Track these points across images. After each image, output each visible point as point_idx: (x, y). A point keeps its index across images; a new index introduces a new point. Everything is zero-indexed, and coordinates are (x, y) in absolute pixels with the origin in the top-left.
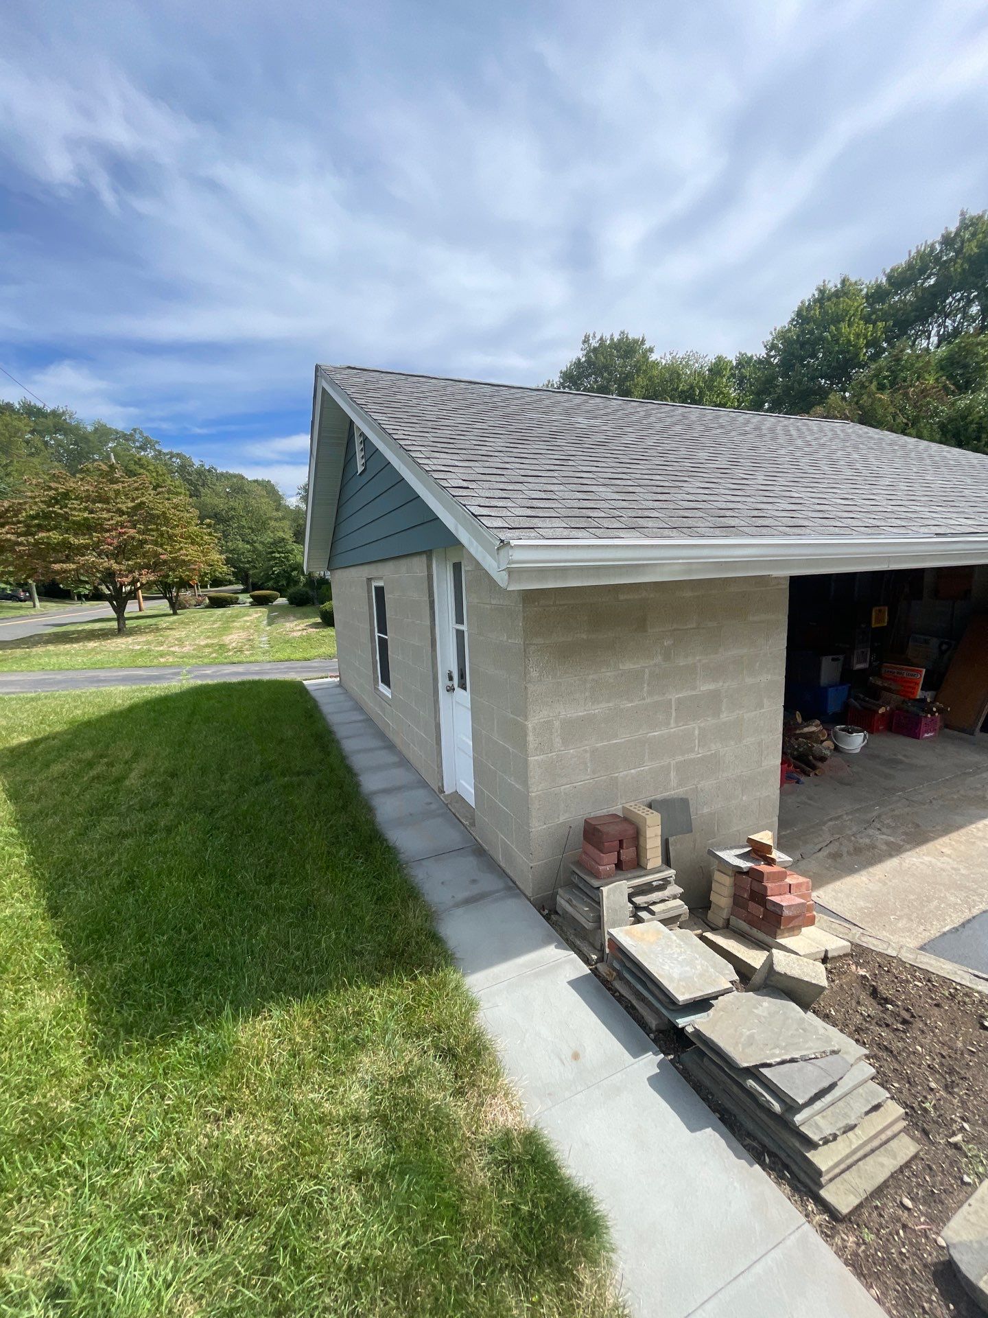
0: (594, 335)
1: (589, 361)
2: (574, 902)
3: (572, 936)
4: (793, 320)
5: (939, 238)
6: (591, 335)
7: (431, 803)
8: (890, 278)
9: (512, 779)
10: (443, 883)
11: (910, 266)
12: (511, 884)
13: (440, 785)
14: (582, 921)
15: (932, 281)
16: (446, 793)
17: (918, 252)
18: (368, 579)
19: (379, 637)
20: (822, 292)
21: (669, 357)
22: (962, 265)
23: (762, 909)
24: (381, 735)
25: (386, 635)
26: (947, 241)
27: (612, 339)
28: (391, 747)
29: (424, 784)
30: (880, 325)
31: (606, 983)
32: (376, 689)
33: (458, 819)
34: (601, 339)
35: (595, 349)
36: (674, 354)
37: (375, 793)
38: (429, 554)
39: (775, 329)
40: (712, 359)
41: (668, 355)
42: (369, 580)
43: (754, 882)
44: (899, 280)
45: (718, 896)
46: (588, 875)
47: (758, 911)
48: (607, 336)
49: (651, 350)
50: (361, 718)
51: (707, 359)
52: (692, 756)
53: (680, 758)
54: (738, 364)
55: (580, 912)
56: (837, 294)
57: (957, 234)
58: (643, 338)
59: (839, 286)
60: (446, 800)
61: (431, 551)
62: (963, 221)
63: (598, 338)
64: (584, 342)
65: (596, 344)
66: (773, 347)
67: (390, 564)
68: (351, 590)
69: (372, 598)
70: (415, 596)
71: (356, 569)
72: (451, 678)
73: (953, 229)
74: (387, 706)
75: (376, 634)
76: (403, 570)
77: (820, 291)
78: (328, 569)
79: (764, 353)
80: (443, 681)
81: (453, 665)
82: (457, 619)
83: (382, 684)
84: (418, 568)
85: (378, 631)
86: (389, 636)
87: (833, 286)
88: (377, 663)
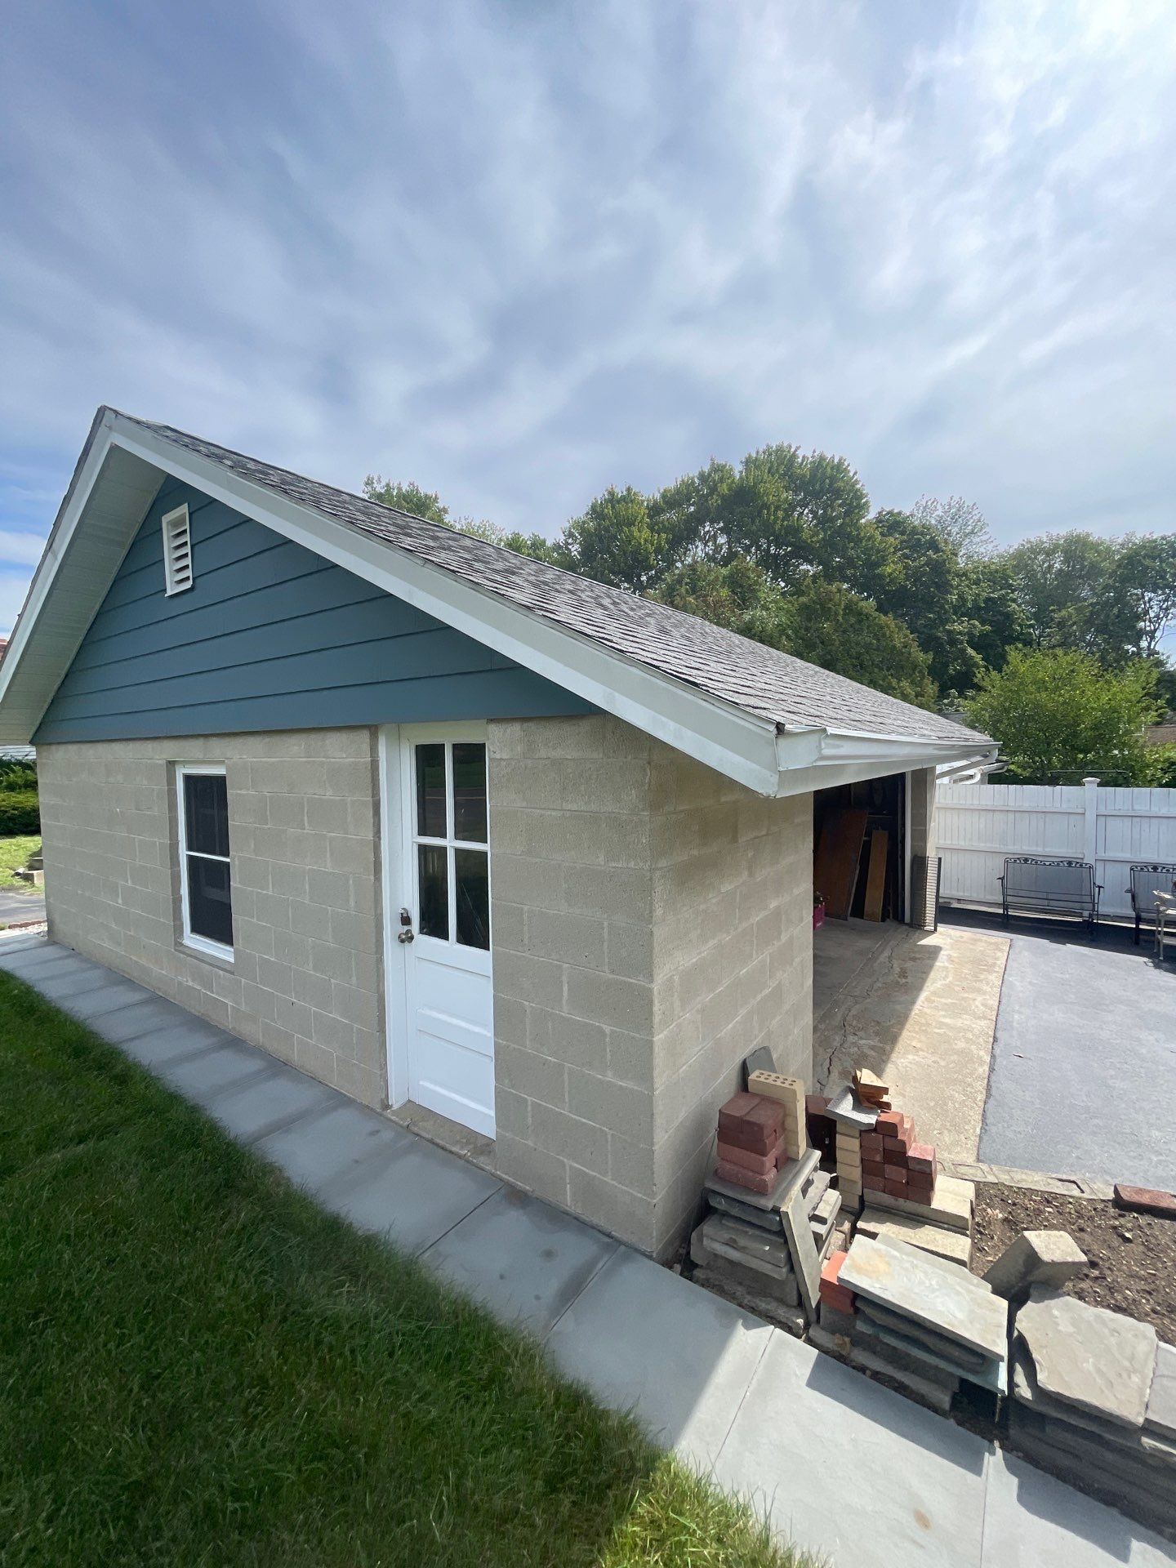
0: (379, 479)
2: (742, 1242)
3: (749, 1297)
4: (588, 513)
5: (697, 474)
6: (376, 478)
7: (378, 1132)
8: (664, 496)
9: (610, 1073)
10: (502, 1277)
11: (678, 491)
12: (607, 1240)
13: (383, 1096)
14: (766, 1268)
15: (692, 509)
16: (395, 1107)
17: (683, 481)
18: (170, 762)
19: (191, 859)
20: (612, 494)
21: (464, 522)
22: (717, 500)
23: (904, 1171)
24: (200, 1024)
25: (227, 855)
26: (703, 478)
27: (400, 489)
28: (234, 1043)
29: (344, 1101)
30: (664, 536)
31: (841, 1358)
32: (179, 944)
33: (443, 1148)
34: (388, 485)
35: (380, 495)
36: (469, 520)
37: (259, 1137)
38: (373, 730)
39: (572, 518)
40: (508, 532)
41: (463, 519)
42: (171, 764)
43: (887, 1139)
44: (672, 500)
45: (848, 1168)
46: (747, 1195)
47: (898, 1174)
48: (394, 484)
49: (445, 510)
50: (138, 996)
51: (504, 533)
54: (532, 544)
55: (759, 1255)
56: (623, 498)
57: (709, 475)
58: (436, 496)
59: (625, 493)
60: (403, 1119)
61: (376, 727)
62: (713, 464)
63: (383, 483)
64: (367, 484)
65: (380, 489)
66: (571, 535)
67: (251, 740)
68: (111, 780)
69: (172, 793)
70: (329, 794)
71: (131, 745)
72: (406, 920)
73: (706, 469)
74: (221, 972)
75: (183, 853)
76: (294, 749)
77: (610, 493)
78: (32, 743)
79: (561, 539)
80: (391, 929)
81: (411, 901)
82: (422, 831)
83: (198, 937)
84: (342, 750)
85: (190, 848)
86: (238, 858)
87: (620, 491)
88: (177, 901)
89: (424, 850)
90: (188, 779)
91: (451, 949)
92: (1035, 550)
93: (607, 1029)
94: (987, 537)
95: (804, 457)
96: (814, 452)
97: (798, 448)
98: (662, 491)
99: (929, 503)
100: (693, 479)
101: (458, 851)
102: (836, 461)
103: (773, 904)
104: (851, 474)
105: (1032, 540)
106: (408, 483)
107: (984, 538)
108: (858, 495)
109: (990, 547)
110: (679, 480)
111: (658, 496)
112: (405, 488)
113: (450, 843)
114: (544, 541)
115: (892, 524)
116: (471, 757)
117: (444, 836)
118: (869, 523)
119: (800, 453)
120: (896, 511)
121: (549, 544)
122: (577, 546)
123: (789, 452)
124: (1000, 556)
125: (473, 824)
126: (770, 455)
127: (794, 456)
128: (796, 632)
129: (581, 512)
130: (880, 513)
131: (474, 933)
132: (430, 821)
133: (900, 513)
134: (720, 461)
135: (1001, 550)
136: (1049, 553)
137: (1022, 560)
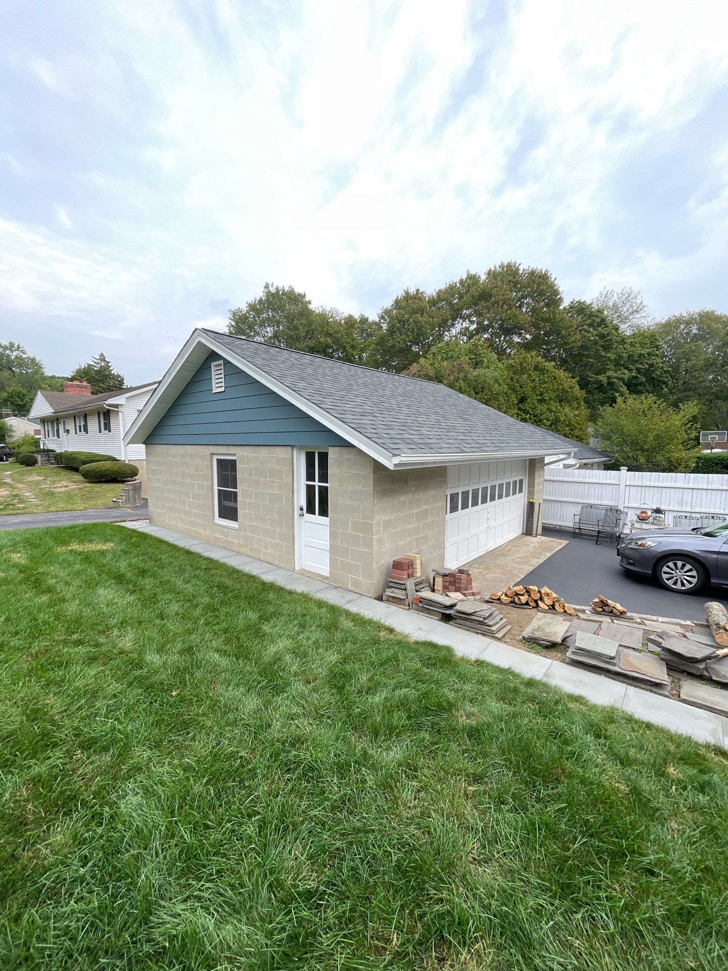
0: (272, 284)
1: (268, 301)
2: (395, 592)
4: (393, 305)
5: (458, 281)
6: (270, 284)
8: (438, 294)
9: (361, 548)
12: (360, 595)
13: (294, 566)
14: (400, 597)
16: (297, 570)
17: (450, 285)
19: (219, 490)
20: (407, 293)
21: (320, 309)
24: (226, 549)
25: (236, 488)
26: (461, 282)
27: (283, 290)
29: (279, 568)
32: (213, 522)
33: (313, 578)
34: (277, 288)
35: (273, 295)
36: (324, 308)
38: (292, 447)
39: (384, 307)
40: (346, 315)
41: (320, 307)
42: (211, 454)
43: (450, 578)
44: (443, 296)
45: (438, 586)
46: (398, 581)
48: (280, 287)
49: (310, 303)
51: (343, 315)
52: (419, 536)
53: (416, 537)
54: (360, 321)
56: (414, 296)
57: (466, 280)
58: (305, 294)
59: (415, 293)
60: (300, 572)
62: (468, 275)
63: (275, 287)
64: (266, 287)
65: (273, 290)
66: (383, 317)
67: (247, 448)
68: (183, 460)
69: (212, 465)
70: (277, 467)
71: (194, 447)
72: (302, 509)
73: (464, 277)
74: (232, 531)
75: (216, 488)
76: (263, 452)
77: (406, 293)
78: (144, 443)
79: (377, 319)
80: (297, 512)
81: (303, 503)
82: (308, 480)
83: (221, 519)
84: (282, 453)
85: (218, 486)
86: (240, 490)
87: (412, 291)
88: (213, 506)
89: (308, 486)
90: (218, 460)
91: (317, 518)
92: (678, 321)
93: (361, 535)
94: (646, 313)
95: (524, 270)
96: (529, 267)
97: (519, 265)
98: (437, 291)
99: (609, 292)
100: (456, 283)
101: (319, 486)
102: (543, 272)
103: (425, 507)
104: (553, 279)
105: (676, 315)
106: (288, 286)
107: (643, 315)
108: (556, 292)
109: (649, 319)
110: (448, 284)
111: (435, 294)
112: (286, 289)
113: (317, 484)
114: (368, 319)
115: (580, 309)
116: (324, 457)
117: (315, 481)
118: (565, 309)
119: (521, 268)
120: (582, 301)
121: (370, 320)
122: (385, 325)
123: (515, 266)
124: (657, 324)
125: (324, 478)
126: (503, 268)
127: (518, 269)
128: (504, 381)
129: (388, 303)
130: (572, 302)
131: (324, 512)
132: (310, 477)
133: (584, 302)
134: (473, 272)
135: (658, 320)
136: (688, 323)
137: (670, 326)
